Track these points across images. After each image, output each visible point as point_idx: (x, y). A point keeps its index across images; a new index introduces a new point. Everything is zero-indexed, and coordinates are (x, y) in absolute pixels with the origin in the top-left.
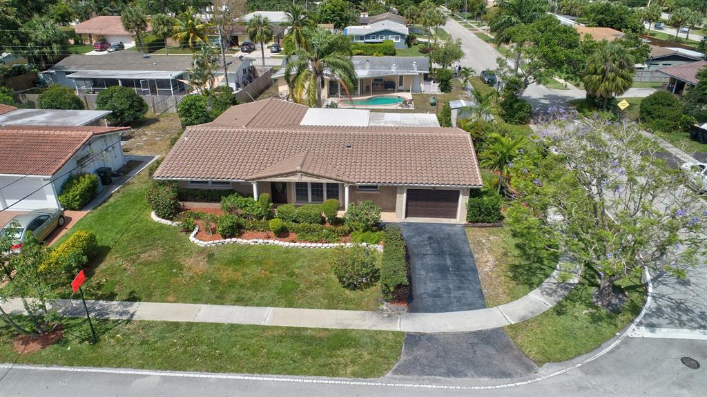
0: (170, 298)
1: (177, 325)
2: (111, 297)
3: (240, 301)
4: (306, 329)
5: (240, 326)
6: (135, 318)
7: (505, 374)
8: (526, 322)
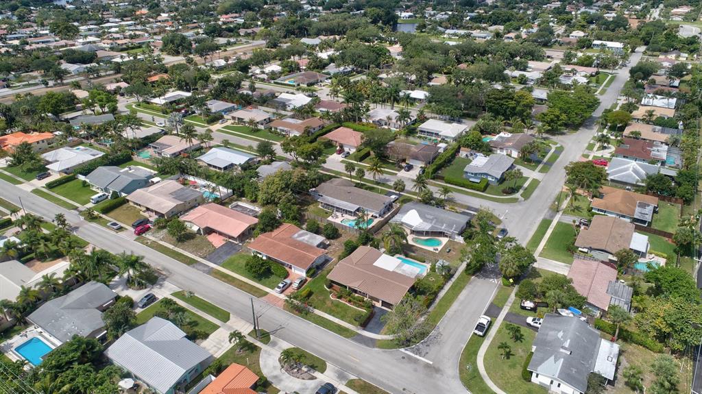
0: (321, 310)
1: (321, 316)
4: (342, 326)
5: (331, 321)
6: (314, 312)
8: (382, 340)
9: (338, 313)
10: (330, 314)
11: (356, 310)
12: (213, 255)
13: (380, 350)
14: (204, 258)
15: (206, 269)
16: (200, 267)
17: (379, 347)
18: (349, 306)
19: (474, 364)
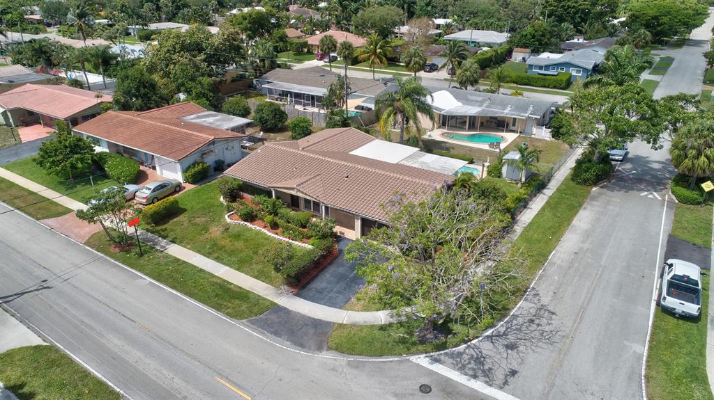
0: (188, 247)
1: (179, 260)
2: (164, 237)
3: (218, 259)
4: (231, 284)
5: (204, 271)
6: (166, 251)
7: (302, 346)
8: (353, 325)
9: (232, 253)
11: (285, 246)
17: (339, 349)
18: (268, 238)
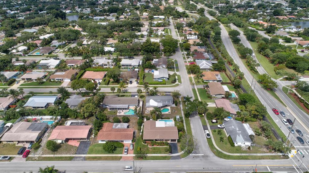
0: (150, 154)
1: (152, 156)
2: (145, 154)
4: (163, 156)
5: (157, 156)
6: (148, 156)
10: (154, 154)
11: (163, 148)
12: (79, 150)
13: (184, 158)
14: (76, 154)
15: (82, 158)
16: (78, 159)
18: (159, 147)
19: (215, 148)
